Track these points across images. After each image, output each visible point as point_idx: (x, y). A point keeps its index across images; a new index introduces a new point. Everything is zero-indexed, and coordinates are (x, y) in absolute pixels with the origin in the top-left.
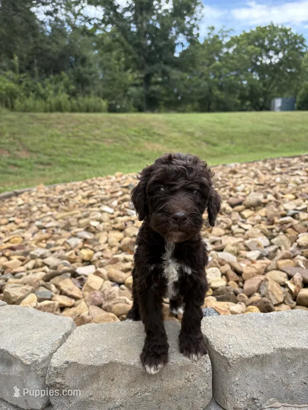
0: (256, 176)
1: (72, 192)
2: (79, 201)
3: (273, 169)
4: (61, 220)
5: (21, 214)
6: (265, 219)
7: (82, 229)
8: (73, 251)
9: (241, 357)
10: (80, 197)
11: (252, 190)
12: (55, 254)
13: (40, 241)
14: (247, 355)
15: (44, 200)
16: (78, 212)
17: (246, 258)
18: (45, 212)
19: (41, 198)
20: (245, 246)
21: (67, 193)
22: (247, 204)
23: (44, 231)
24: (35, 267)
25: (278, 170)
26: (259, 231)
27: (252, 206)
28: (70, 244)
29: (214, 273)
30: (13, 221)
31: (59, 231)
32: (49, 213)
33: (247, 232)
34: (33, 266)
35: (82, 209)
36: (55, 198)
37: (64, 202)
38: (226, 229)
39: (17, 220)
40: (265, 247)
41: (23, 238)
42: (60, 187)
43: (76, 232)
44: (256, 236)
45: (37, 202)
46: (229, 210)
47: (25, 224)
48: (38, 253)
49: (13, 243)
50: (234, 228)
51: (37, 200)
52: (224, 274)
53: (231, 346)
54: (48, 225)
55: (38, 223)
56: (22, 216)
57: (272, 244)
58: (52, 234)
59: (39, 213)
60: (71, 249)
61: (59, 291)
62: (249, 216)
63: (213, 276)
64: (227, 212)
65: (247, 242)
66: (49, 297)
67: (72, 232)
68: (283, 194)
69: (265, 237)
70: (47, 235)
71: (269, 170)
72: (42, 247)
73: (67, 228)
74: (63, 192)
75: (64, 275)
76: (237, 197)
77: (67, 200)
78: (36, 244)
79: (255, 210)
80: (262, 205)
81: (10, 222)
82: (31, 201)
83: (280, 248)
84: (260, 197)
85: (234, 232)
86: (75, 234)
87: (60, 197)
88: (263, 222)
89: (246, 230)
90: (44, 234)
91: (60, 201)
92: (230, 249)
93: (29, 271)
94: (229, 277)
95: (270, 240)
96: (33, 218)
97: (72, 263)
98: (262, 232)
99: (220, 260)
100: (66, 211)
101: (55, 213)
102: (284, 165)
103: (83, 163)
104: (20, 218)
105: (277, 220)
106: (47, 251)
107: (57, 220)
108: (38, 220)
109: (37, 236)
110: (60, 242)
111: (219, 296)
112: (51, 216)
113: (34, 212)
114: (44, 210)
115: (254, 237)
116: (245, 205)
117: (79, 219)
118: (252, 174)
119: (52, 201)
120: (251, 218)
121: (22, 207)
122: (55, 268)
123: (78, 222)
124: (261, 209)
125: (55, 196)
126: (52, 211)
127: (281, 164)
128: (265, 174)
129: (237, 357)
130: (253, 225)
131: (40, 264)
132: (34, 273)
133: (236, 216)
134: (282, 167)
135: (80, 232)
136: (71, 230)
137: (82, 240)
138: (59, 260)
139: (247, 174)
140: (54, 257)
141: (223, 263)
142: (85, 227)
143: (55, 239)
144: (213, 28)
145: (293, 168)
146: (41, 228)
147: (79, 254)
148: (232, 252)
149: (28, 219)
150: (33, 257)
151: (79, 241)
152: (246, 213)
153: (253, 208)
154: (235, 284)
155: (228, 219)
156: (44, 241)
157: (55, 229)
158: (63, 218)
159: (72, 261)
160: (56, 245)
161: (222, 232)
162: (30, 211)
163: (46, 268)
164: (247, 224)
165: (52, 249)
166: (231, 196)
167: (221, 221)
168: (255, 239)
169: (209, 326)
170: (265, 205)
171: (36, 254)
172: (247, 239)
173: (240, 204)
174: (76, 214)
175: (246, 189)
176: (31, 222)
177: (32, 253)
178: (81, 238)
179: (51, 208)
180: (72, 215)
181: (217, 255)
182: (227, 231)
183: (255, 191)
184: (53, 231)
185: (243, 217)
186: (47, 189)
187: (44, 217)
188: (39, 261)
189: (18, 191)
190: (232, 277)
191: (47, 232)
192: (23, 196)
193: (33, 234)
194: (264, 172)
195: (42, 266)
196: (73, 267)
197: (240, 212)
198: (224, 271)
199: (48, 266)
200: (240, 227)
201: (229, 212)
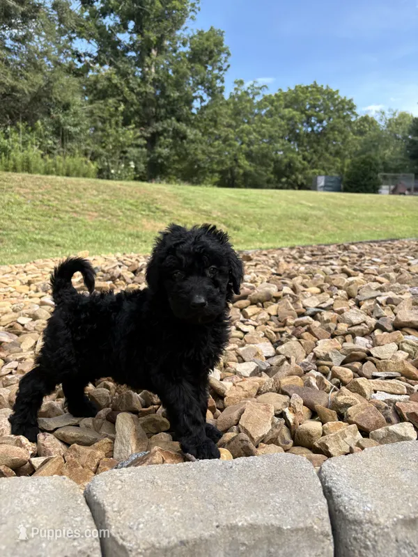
0: (276, 264)
2: (15, 288)
3: (301, 257)
6: (275, 318)
9: (153, 546)
11: (266, 280)
14: (165, 543)
16: (7, 304)
17: (235, 373)
20: (239, 356)
22: (253, 298)
25: (307, 258)
26: (262, 334)
27: (259, 301)
33: (246, 337)
40: (267, 358)
44: (256, 341)
53: (141, 526)
57: (278, 353)
62: (254, 315)
65: (242, 350)
68: (305, 286)
69: (270, 343)
71: (294, 258)
79: (263, 307)
80: (274, 300)
83: (288, 359)
84: (273, 290)
88: (273, 323)
89: (245, 333)
95: (275, 347)
98: (265, 336)
102: (315, 253)
105: (290, 321)
115: (254, 343)
116: (250, 299)
118: (272, 261)
120: (256, 317)
124: (271, 305)
127: (312, 251)
128: (289, 262)
129: (145, 547)
130: (255, 327)
133: (235, 314)
134: (313, 255)
139: (265, 262)
142: (7, 326)
144: (241, 82)
145: (327, 256)
152: (250, 310)
153: (260, 304)
164: (248, 325)
168: (253, 346)
169: (119, 487)
170: (277, 299)
172: (243, 345)
173: (245, 297)
175: (257, 279)
183: (268, 282)
185: (245, 315)
194: (288, 260)
197: (242, 309)
200: (238, 329)
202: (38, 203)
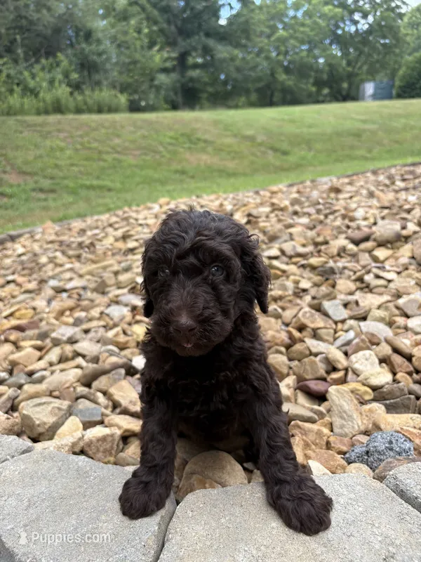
0: (371, 195)
1: (97, 231)
2: (111, 245)
3: (393, 183)
4: (88, 277)
5: (23, 269)
6: (413, 261)
7: (125, 291)
8: (118, 329)
10: (111, 240)
11: (378, 216)
12: (91, 335)
13: (61, 313)
15: (56, 246)
16: (113, 263)
17: (407, 329)
18: (61, 265)
19: (52, 242)
20: (399, 309)
21: (89, 233)
22: (379, 239)
23: (65, 295)
24: (63, 359)
25: (400, 184)
26: (413, 282)
27: (388, 242)
28: (111, 315)
29: (367, 359)
30: (13, 281)
31: (89, 294)
32: (68, 266)
33: (392, 285)
34: (58, 359)
35: (118, 258)
36: (73, 242)
37: (88, 247)
38: (356, 280)
39: (20, 279)
41: (34, 309)
42: (77, 224)
43: (117, 296)
44: (411, 290)
45: (46, 250)
46: (351, 250)
47: (33, 286)
48: (63, 335)
49: (19, 319)
50: (368, 278)
51: (45, 246)
52: (383, 361)
54: (69, 286)
55: (53, 283)
56: (26, 272)
58: (79, 300)
59: (51, 266)
60: (115, 325)
61: (110, 403)
62: (387, 259)
63: (366, 366)
64: (349, 253)
65: (401, 302)
66: (99, 418)
67: (111, 295)
70: (71, 303)
71: (387, 186)
72: (67, 324)
73: (101, 289)
74: (83, 232)
75: (113, 372)
76: (359, 228)
77: (92, 244)
78: (57, 319)
79: (393, 248)
80: (403, 240)
81: (9, 282)
82: (36, 247)
84: (396, 227)
85: (371, 286)
86: (115, 299)
87: (80, 240)
88: (412, 267)
89: (389, 281)
90: (64, 301)
91: (80, 245)
92: (378, 315)
93: (53, 368)
94: (396, 366)
96: (43, 275)
97: (122, 349)
98: (417, 284)
99: (369, 336)
100: (94, 262)
101: (77, 265)
102: (406, 177)
103: (101, 188)
104: (24, 276)
106: (77, 329)
107: (81, 276)
108: (53, 277)
109: (56, 305)
110: (95, 313)
111: (388, 402)
112: (71, 270)
113: (44, 265)
114: (58, 261)
115: (409, 294)
116: (375, 240)
117: (116, 273)
119: (68, 246)
120: (391, 261)
121: (24, 258)
122: (96, 360)
123: (116, 279)
124: (402, 246)
125: (72, 239)
126: (72, 263)
127: (402, 175)
130: (399, 273)
131: (70, 355)
132: (62, 371)
133: (365, 259)
134: (404, 180)
135: (124, 295)
136: (108, 293)
137: (129, 308)
138: (99, 345)
139: (357, 192)
140: (91, 340)
141: (375, 340)
142: (129, 287)
143: (86, 309)
146: (60, 291)
147: (129, 333)
148: (381, 320)
149: (35, 276)
150: (56, 343)
151: (126, 311)
152: (381, 253)
153: (389, 246)
154: (408, 377)
155: (356, 265)
156: (68, 313)
157: (82, 292)
158: (90, 273)
159: (122, 347)
160: (90, 320)
161: (352, 286)
162: (38, 264)
163: (80, 360)
164: (388, 271)
165: (85, 326)
166: (348, 227)
167: (345, 268)
168: (412, 296)
170: (407, 239)
171: (60, 337)
172: (399, 296)
173: (367, 239)
174: (111, 265)
175: (368, 215)
176: (42, 282)
177: (54, 335)
178: (126, 305)
179: (69, 257)
180: (105, 268)
181: (360, 326)
182: (358, 284)
183: (383, 218)
184: (80, 295)
185: (376, 259)
186: (57, 228)
187: (62, 272)
188: (68, 349)
189: (13, 233)
190: (401, 366)
191: (69, 297)
192: (22, 239)
193: (49, 302)
194: (381, 188)
195: (73, 358)
196: (125, 356)
197: (370, 252)
198: (381, 355)
199: (84, 356)
200: (378, 277)
201: (351, 253)
202: (79, 147)
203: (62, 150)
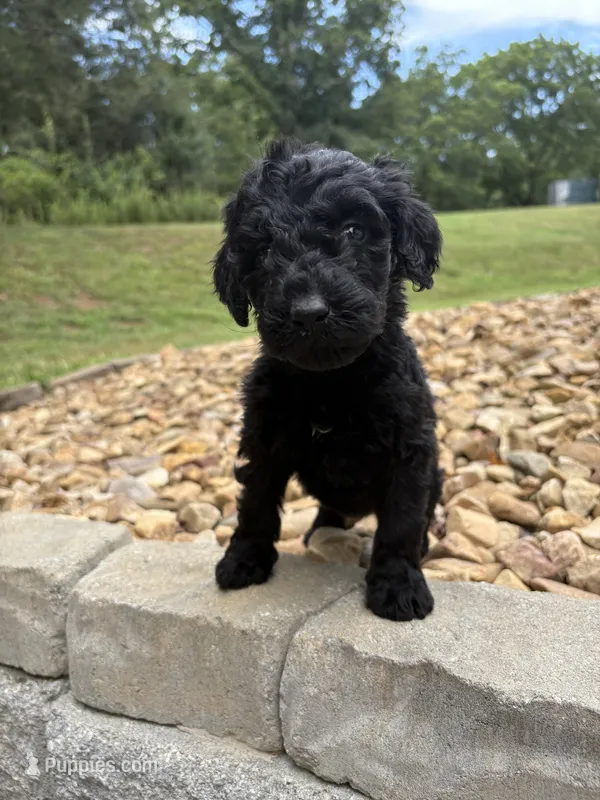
1: (246, 356)
5: (154, 402)
15: (193, 374)
18: (210, 396)
19: (182, 370)
21: (236, 358)
30: (146, 417)
32: (222, 396)
36: (217, 369)
39: (154, 414)
42: (212, 349)
45: (178, 379)
47: (178, 420)
49: (190, 452)
51: (175, 375)
55: (210, 415)
56: (159, 405)
59: (195, 397)
74: (226, 356)
81: (136, 418)
82: (160, 377)
87: (225, 365)
108: (207, 409)
112: (230, 400)
113: (184, 397)
114: (204, 391)
119: (213, 373)
121: (148, 389)
125: (215, 366)
144: (424, 50)
162: (172, 396)
176: (192, 415)
189: (118, 361)
192: (133, 369)
203: (146, 268)
